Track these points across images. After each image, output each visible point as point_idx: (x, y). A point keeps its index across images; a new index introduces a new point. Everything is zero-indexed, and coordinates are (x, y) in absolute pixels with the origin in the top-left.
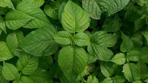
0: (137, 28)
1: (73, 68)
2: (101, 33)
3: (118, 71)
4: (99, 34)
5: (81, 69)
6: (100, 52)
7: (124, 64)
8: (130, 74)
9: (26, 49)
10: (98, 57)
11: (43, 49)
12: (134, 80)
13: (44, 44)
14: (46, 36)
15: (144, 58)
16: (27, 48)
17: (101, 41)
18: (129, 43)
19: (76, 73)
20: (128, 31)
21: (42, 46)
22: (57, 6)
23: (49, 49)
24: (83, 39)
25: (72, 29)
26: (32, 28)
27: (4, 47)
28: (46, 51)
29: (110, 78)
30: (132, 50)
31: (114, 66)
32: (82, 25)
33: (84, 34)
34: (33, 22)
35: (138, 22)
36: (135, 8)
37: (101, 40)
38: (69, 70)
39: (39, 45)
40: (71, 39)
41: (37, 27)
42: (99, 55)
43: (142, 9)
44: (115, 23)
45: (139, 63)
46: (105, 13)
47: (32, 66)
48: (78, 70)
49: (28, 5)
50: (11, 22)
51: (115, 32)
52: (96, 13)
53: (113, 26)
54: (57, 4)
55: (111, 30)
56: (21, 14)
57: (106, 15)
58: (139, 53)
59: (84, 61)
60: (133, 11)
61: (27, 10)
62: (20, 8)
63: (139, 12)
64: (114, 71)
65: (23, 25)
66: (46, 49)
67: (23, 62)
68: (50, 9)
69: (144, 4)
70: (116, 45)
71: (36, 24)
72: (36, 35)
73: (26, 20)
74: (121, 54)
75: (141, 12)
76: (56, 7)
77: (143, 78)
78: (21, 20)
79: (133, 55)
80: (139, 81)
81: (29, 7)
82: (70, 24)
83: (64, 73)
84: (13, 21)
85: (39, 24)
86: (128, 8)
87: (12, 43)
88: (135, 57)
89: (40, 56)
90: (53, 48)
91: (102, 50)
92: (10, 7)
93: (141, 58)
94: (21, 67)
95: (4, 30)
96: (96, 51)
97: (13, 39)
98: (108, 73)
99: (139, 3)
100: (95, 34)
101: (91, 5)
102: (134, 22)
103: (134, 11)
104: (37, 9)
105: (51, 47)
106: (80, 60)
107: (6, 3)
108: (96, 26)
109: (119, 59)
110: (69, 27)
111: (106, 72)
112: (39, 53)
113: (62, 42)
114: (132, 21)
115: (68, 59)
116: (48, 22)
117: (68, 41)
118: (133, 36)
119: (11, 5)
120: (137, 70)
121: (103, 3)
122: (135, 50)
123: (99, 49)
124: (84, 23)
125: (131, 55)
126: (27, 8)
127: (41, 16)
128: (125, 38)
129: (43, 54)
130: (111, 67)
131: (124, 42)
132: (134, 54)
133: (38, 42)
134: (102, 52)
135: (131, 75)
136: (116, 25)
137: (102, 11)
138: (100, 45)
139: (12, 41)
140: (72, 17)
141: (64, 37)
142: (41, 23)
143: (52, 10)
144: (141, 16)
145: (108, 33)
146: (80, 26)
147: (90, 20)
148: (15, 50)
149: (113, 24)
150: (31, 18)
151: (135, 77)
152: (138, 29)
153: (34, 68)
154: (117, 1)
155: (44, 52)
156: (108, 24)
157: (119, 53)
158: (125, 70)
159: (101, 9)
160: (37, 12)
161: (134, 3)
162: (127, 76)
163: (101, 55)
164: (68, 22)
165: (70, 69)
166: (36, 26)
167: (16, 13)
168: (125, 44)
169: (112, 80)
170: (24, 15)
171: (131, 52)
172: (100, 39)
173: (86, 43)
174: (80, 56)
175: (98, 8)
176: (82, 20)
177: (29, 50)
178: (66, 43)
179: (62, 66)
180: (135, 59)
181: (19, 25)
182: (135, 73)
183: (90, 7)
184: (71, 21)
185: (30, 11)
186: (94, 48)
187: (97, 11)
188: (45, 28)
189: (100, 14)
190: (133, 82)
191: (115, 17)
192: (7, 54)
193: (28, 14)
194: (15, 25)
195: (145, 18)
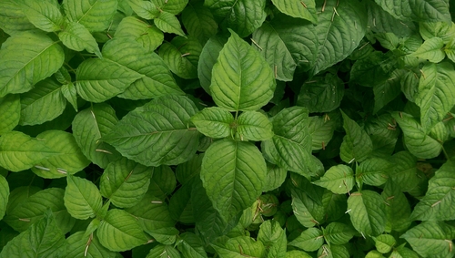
0: (379, 103)
1: (233, 193)
2: (295, 112)
3: (336, 213)
4: (291, 115)
5: (252, 194)
6: (295, 155)
7: (351, 192)
8: (366, 218)
9: (124, 150)
10: (289, 166)
11: (164, 150)
12: (375, 234)
13: (165, 139)
14: (171, 118)
15: (400, 179)
16: (126, 147)
17: (294, 130)
18: (360, 140)
19: (241, 204)
20: (362, 110)
21: (162, 143)
22: (191, 47)
23: (176, 148)
24: (257, 126)
25: (232, 103)
26: (137, 99)
27: (62, 144)
28: (170, 154)
29: (315, 231)
30: (369, 158)
31: (325, 199)
32: (255, 95)
33: (260, 114)
34: (140, 86)
35: (383, 90)
36: (374, 55)
37: (295, 127)
38: (224, 198)
39: (153, 140)
40: (231, 126)
41: (147, 98)
42: (291, 163)
43: (391, 58)
44: (329, 91)
45: (387, 191)
46: (303, 65)
47: (136, 187)
48: (246, 197)
49: (128, 45)
50: (88, 83)
51: (328, 113)
52: (284, 66)
53: (322, 98)
54: (191, 42)
55: (318, 107)
56: (116, 67)
57: (306, 71)
58: (386, 166)
59: (260, 176)
60: (369, 62)
61: (127, 56)
62: (112, 52)
63: (383, 66)
64: (326, 213)
65: (118, 91)
66: (170, 150)
67: (117, 176)
68: (173, 52)
69: (399, 46)
70: (330, 144)
71: (147, 90)
72: (146, 116)
73: (125, 80)
74: (341, 166)
75: (388, 65)
76: (188, 50)
77: (397, 230)
78: (113, 81)
79: (373, 171)
80: (386, 235)
81: (131, 51)
82: (229, 92)
83: (215, 206)
84: (93, 82)
85: (153, 89)
86: (357, 55)
87: (85, 135)
88: (376, 175)
89: (157, 165)
90: (185, 148)
91: (298, 150)
92: (91, 50)
93: (393, 179)
94: (109, 189)
95: (73, 104)
96: (284, 153)
97: (88, 123)
98: (312, 218)
99: (386, 42)
100: (281, 114)
101: (271, 49)
102: (372, 88)
103: (371, 64)
104: (150, 55)
105: (181, 145)
106: (250, 174)
107: (83, 41)
108: (282, 97)
109: (337, 180)
110: (225, 98)
111: (307, 214)
112: (154, 160)
113: (212, 132)
114: (368, 86)
115: (223, 171)
116: (173, 83)
117: (224, 131)
118: (372, 123)
119: (92, 47)
120: (382, 207)
121: (299, 44)
122: (377, 157)
123: (291, 149)
124: (259, 92)
125: (366, 171)
126: (126, 53)
127: (158, 70)
128: (352, 127)
129: (163, 161)
130: (319, 202)
131: (348, 138)
132: (374, 169)
133: (152, 134)
134: (298, 155)
135: (368, 222)
136: (331, 95)
137: (296, 62)
138: (293, 139)
139: (86, 129)
140: (233, 77)
141: (215, 120)
142: (156, 87)
143: (178, 57)
144: (388, 75)
145: (311, 115)
146: (250, 99)
147: (275, 86)
148: (92, 150)
149: (324, 94)
150: (135, 75)
151: (378, 225)
152: (382, 107)
153: (141, 192)
154: (334, 40)
155: (165, 157)
156: (310, 92)
157: (336, 165)
158: (354, 207)
159: (294, 57)
160: (148, 62)
161: (374, 42)
162: (359, 223)
163: (297, 161)
164: (224, 87)
165: (228, 195)
166: (146, 94)
167: (104, 65)
168: (352, 141)
169: (321, 234)
170: (123, 69)
171: (367, 162)
172: (293, 125)
173: (263, 135)
174: (250, 164)
175: (288, 54)
176: (256, 84)
177: (132, 152)
178: (220, 133)
179: (211, 188)
180: (378, 180)
181: (108, 93)
182: (376, 214)
183: (269, 52)
184: (232, 84)
185: (134, 58)
186: (281, 146)
187: (286, 62)
188: (167, 101)
189: (293, 69)
190: (374, 238)
191: (329, 75)
192: (70, 162)
193: (128, 65)
194: (99, 91)
195: (400, 79)
